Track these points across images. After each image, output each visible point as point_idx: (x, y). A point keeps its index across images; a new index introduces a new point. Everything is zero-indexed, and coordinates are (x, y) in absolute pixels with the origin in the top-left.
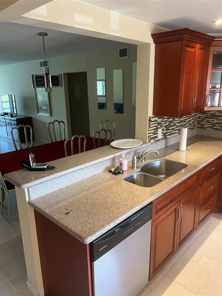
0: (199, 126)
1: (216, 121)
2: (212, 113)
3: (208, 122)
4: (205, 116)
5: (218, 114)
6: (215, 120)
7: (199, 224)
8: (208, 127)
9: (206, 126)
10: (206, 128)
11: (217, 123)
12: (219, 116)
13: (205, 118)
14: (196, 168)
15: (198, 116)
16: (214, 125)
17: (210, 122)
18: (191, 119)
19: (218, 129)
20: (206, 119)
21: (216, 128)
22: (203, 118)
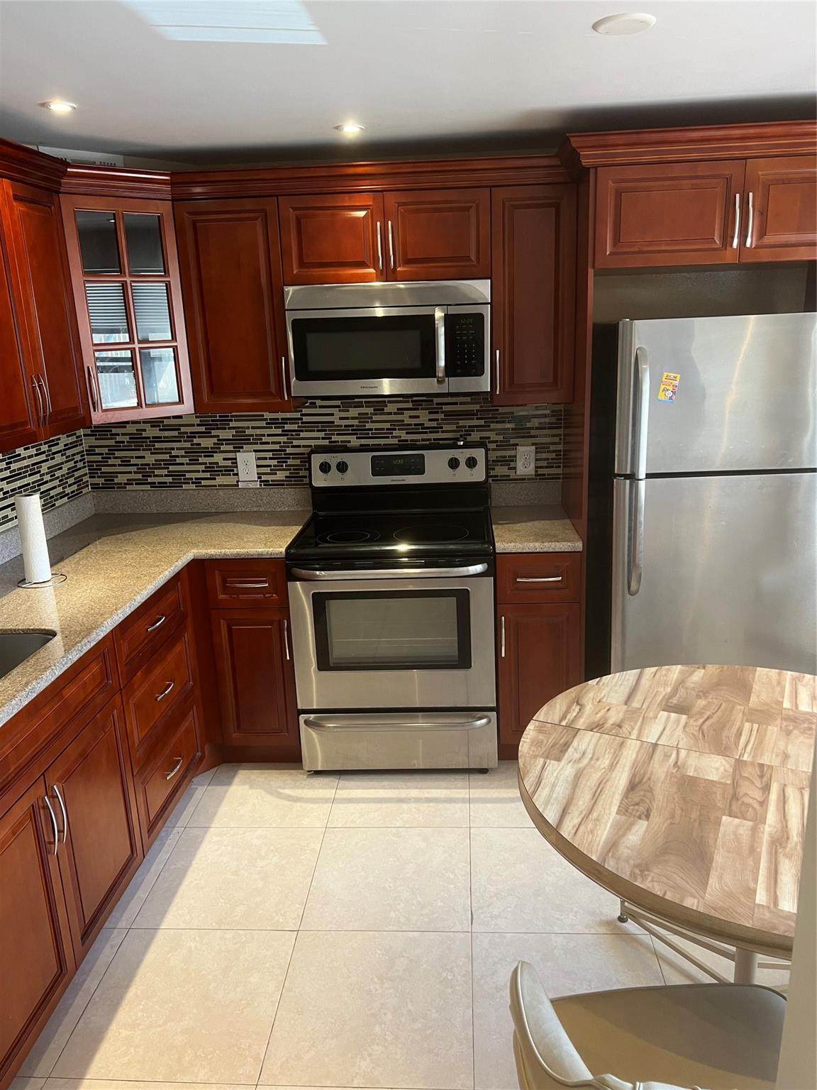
0: (96, 480)
1: (150, 459)
2: (131, 429)
3: (126, 462)
4: (112, 442)
5: (151, 432)
6: (147, 454)
7: (150, 831)
8: (130, 482)
9: (121, 479)
10: (121, 486)
11: (157, 465)
12: (157, 439)
13: (112, 449)
14: (89, 634)
15: (85, 447)
16: (146, 472)
17: (133, 461)
18: (59, 459)
19: (162, 484)
20: (117, 454)
21: (157, 480)
22: (106, 450)
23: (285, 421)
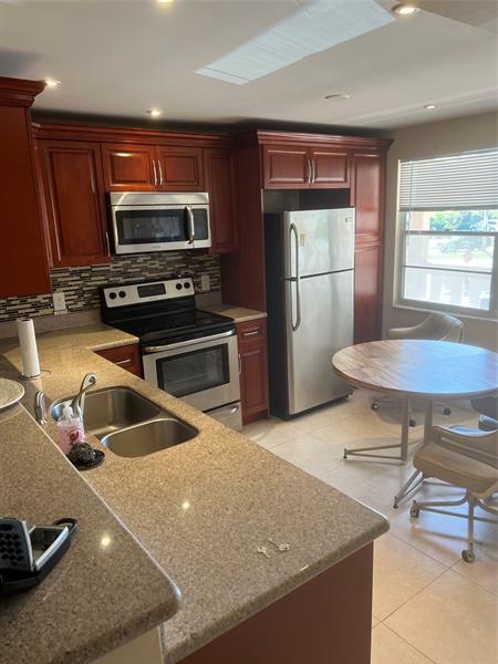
23: (81, 271)
